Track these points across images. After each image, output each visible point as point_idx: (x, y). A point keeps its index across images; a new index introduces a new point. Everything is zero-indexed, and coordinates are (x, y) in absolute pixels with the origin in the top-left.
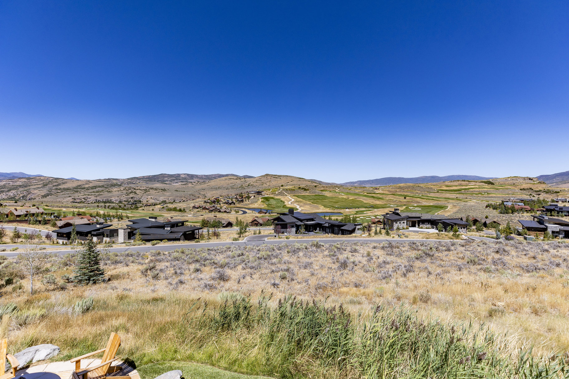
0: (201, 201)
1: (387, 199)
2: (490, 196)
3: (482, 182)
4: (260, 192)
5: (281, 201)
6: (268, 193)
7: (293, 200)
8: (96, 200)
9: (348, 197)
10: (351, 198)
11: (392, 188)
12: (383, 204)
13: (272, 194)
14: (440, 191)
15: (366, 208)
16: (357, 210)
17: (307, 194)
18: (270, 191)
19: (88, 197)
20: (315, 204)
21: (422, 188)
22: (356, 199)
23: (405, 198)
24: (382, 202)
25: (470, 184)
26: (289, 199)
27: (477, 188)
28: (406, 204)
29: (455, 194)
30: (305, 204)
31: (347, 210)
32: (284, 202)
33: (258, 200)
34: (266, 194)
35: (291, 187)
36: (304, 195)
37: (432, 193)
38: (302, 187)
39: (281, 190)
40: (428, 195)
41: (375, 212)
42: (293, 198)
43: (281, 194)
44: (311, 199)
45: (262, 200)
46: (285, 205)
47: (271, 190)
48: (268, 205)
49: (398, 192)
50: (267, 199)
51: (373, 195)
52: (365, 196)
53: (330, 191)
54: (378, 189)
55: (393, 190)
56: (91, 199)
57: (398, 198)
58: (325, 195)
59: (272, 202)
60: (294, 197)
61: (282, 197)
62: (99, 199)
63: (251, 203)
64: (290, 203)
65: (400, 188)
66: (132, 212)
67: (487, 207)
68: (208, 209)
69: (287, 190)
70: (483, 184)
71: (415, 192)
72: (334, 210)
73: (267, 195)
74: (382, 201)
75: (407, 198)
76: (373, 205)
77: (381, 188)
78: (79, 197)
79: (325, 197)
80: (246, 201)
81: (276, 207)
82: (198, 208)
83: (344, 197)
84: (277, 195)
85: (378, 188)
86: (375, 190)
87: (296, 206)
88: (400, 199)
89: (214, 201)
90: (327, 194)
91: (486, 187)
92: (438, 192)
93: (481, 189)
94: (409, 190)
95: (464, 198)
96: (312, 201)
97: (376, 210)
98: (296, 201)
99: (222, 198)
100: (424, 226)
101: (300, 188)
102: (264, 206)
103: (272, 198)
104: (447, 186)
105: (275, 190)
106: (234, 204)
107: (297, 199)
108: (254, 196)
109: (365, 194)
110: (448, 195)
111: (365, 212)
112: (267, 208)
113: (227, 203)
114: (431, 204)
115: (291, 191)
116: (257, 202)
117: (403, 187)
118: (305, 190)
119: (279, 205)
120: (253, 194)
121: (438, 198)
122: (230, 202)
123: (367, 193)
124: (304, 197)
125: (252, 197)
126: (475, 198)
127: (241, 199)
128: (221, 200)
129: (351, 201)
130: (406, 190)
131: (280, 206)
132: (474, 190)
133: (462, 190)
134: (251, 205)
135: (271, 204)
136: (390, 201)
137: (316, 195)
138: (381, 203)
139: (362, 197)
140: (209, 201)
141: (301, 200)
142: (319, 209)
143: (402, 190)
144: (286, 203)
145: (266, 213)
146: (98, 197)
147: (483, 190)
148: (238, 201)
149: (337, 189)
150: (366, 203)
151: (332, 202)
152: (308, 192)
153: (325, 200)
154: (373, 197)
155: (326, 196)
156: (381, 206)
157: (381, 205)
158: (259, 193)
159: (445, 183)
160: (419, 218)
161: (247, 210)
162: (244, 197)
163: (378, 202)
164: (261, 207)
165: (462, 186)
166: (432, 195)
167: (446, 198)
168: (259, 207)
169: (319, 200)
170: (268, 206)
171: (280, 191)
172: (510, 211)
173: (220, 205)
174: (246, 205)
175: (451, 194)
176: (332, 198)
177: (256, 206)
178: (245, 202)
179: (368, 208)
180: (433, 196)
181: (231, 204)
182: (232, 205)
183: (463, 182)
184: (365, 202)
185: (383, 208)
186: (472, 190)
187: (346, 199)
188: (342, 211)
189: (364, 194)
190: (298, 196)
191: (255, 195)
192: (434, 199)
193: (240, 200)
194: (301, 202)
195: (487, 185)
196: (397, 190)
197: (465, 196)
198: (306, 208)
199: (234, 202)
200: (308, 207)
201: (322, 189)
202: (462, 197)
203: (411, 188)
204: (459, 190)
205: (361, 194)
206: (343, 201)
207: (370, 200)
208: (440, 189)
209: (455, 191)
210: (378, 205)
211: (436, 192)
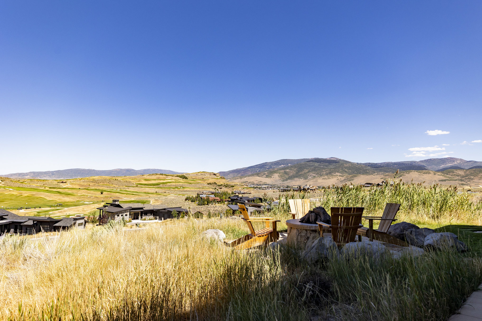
1: (79, 195)
2: (185, 190)
3: (178, 176)
9: (21, 193)
10: (26, 195)
11: (84, 182)
12: (74, 200)
14: (139, 186)
16: (38, 210)
21: (120, 181)
22: (34, 195)
23: (102, 193)
25: (167, 178)
27: (173, 182)
28: (103, 200)
29: (154, 189)
37: (131, 188)
40: (127, 190)
41: (65, 211)
49: (92, 186)
51: (59, 190)
52: (49, 192)
55: (85, 184)
57: (93, 194)
65: (94, 181)
67: (186, 200)
70: (179, 178)
71: (112, 186)
74: (73, 197)
75: (104, 193)
76: (60, 202)
77: (69, 181)
83: (15, 193)
85: (65, 181)
86: (62, 184)
88: (95, 194)
91: (181, 181)
92: (137, 186)
93: (177, 184)
94: (106, 184)
95: (163, 193)
97: (66, 209)
100: (147, 217)
104: (146, 180)
109: (47, 189)
110: (147, 189)
111: (51, 213)
114: (133, 199)
117: (98, 181)
121: (137, 192)
123: (50, 188)
126: (172, 192)
129: (26, 199)
130: (102, 184)
132: (171, 184)
133: (160, 184)
136: (83, 198)
138: (71, 199)
143: (97, 184)
147: (179, 184)
150: (50, 201)
154: (59, 192)
156: (71, 204)
157: (71, 202)
159: (144, 176)
160: (142, 208)
163: (67, 199)
165: (160, 180)
167: (145, 193)
172: (206, 203)
175: (151, 189)
179: (54, 207)
180: (133, 191)
183: (161, 176)
184: (48, 199)
185: (75, 206)
186: (169, 184)
187: (17, 197)
192: (134, 193)
195: (182, 179)
196: (90, 184)
197: (164, 191)
202: (161, 192)
203: (107, 182)
204: (158, 184)
205: (41, 189)
206: (11, 199)
207: (56, 197)
208: (139, 183)
209: (154, 185)
210: (68, 202)
211: (135, 186)
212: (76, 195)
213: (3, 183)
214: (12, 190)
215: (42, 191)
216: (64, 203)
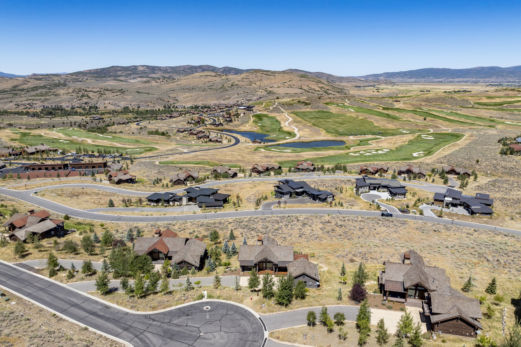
0: (183, 121)
1: (404, 119)
4: (251, 108)
5: (277, 121)
6: (261, 109)
7: (291, 119)
8: (44, 106)
9: (358, 116)
10: (361, 118)
11: (417, 101)
13: (266, 110)
14: (476, 106)
15: (373, 134)
16: (362, 137)
17: (308, 110)
18: (263, 106)
19: (34, 102)
20: (317, 128)
21: (456, 100)
22: (367, 118)
23: (425, 120)
24: (396, 125)
26: (286, 117)
28: (421, 129)
29: (492, 111)
30: (305, 126)
31: (351, 137)
32: (280, 123)
33: (249, 118)
34: (258, 110)
35: (288, 100)
36: (304, 112)
38: (302, 100)
39: (276, 104)
40: (459, 112)
41: (381, 141)
42: (290, 117)
43: (276, 110)
44: (312, 118)
45: (254, 118)
46: (281, 128)
47: (264, 104)
48: (262, 127)
49: (424, 106)
50: (259, 117)
51: (389, 112)
52: (380, 114)
53: (338, 105)
54: (399, 101)
55: (417, 103)
56: (37, 105)
57: (416, 119)
58: (331, 111)
59: (267, 122)
60: (292, 115)
61: (277, 114)
62: (47, 105)
63: (242, 124)
64: (286, 123)
65: (427, 100)
66: (113, 137)
67: (499, 141)
68: (196, 135)
69: (283, 105)
71: (443, 106)
72: (337, 137)
73: (260, 111)
74: (396, 123)
75: (428, 118)
76: (383, 130)
77: (404, 98)
78: (23, 103)
79: (329, 115)
80: (235, 120)
81: (271, 130)
82: (183, 132)
83: (353, 115)
84: (272, 111)
86: (395, 103)
87: (294, 129)
88: (419, 119)
89: (199, 121)
90: (333, 109)
92: (473, 107)
94: (438, 103)
96: (313, 121)
97: (383, 138)
98: (295, 121)
99: (206, 116)
100: (383, 190)
101: (299, 102)
102: (256, 129)
103: (266, 116)
104: (489, 97)
105: (269, 104)
106: (222, 125)
107: (295, 118)
108: (244, 114)
110: (483, 112)
111: (369, 142)
112: (260, 131)
113: (214, 125)
114: (450, 131)
115: (289, 105)
116: (248, 122)
117: (431, 99)
118: (306, 104)
119: (274, 127)
120: (243, 111)
121: (466, 117)
122: (217, 123)
123: (384, 109)
124: (303, 115)
125: (242, 115)
126: (513, 117)
127: (230, 119)
128: (206, 119)
129: (360, 122)
130: (434, 103)
131: (276, 129)
133: (504, 104)
134: (241, 127)
135: (264, 125)
136: (405, 124)
137: (319, 111)
138: (393, 126)
139: (373, 116)
140: (193, 122)
141: (300, 119)
142: (319, 134)
143: (429, 104)
144: (282, 125)
145: (260, 143)
146: (45, 103)
148: (226, 120)
149: (347, 100)
150: (376, 126)
151: (336, 122)
152: (310, 106)
153: (330, 118)
154: (388, 115)
155: (331, 113)
156: (391, 131)
157: (392, 130)
158: (249, 108)
160: (380, 184)
161: (239, 136)
162: (232, 114)
163: (391, 126)
164: (253, 130)
166: (464, 112)
168: (251, 130)
169: (321, 120)
170: (261, 129)
171: (275, 106)
172: (509, 152)
173: (206, 127)
174: (236, 126)
175: (488, 111)
176: (338, 116)
177: (247, 128)
178: (234, 122)
179: (376, 134)
180: (464, 114)
181: (218, 125)
182: (220, 127)
183: (511, 92)
184: (376, 124)
185: (393, 135)
186: (517, 104)
187: (354, 119)
188: (344, 139)
189: (379, 110)
190: (296, 114)
191: (245, 111)
192: (462, 120)
193: (228, 119)
194: (299, 122)
196: (422, 104)
197: (503, 114)
198: (305, 133)
199: (222, 121)
200: (307, 131)
201: (328, 100)
202: (497, 116)
203: (441, 101)
204: (501, 104)
205: (375, 110)
206: (350, 122)
207: (382, 123)
208: (478, 101)
209: (495, 105)
210: (390, 129)
211: (471, 106)
212: (401, 119)
213: (349, 102)
214: (353, 110)
215: (375, 113)
216: (385, 130)
